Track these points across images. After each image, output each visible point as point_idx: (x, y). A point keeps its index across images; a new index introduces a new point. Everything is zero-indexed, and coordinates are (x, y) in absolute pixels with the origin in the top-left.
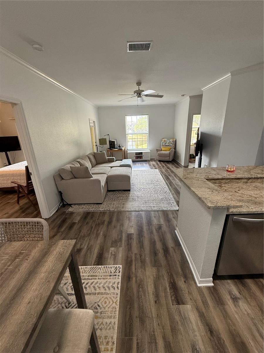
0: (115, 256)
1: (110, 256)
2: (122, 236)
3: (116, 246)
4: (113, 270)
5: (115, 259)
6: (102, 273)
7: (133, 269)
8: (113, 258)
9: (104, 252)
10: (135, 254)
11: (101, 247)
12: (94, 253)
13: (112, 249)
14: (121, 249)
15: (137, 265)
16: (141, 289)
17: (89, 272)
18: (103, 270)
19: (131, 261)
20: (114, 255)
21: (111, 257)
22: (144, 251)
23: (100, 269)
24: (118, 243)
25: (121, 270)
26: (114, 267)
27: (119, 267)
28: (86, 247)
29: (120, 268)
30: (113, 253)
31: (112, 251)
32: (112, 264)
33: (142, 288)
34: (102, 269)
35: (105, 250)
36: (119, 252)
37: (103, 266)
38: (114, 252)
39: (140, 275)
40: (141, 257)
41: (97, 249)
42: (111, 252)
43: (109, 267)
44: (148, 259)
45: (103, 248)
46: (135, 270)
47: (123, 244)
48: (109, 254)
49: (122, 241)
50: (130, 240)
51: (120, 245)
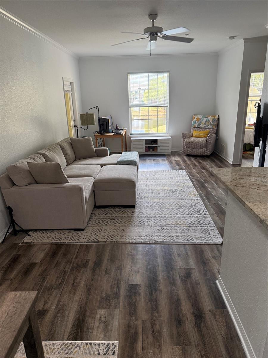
0: (106, 325)
1: (97, 324)
2: (119, 289)
3: (107, 307)
4: (102, 350)
5: (106, 329)
6: (82, 354)
7: (139, 350)
8: (102, 328)
9: (87, 317)
10: (143, 321)
11: (81, 308)
12: (68, 319)
13: (101, 313)
14: (117, 311)
15: (146, 342)
17: (59, 352)
18: (84, 349)
19: (136, 334)
20: (105, 322)
21: (98, 327)
22: (160, 316)
23: (80, 347)
24: (112, 301)
25: (116, 349)
26: (105, 344)
27: (113, 344)
28: (54, 307)
29: (115, 346)
30: (103, 319)
31: (101, 315)
32: (101, 338)
34: (82, 347)
35: (88, 313)
36: (113, 318)
37: (84, 342)
38: (105, 317)
40: (152, 327)
41: (74, 312)
42: (98, 316)
43: (95, 345)
44: (166, 332)
45: (85, 311)
46: (141, 350)
47: (121, 304)
48: (95, 321)
49: (120, 299)
50: (133, 297)
51: (116, 306)
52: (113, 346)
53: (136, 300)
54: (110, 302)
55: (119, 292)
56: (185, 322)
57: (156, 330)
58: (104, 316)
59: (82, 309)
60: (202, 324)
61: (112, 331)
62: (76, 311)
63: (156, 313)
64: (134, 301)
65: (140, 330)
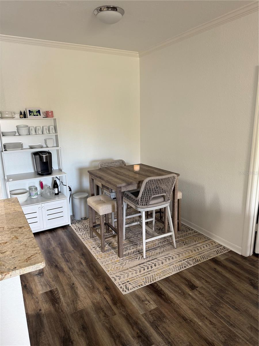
1: (148, 298)
3: (152, 312)
4: (130, 286)
5: (138, 298)
7: (107, 297)
8: (142, 297)
9: (159, 298)
10: (115, 314)
14: (141, 312)
15: (105, 303)
16: (91, 286)
19: (115, 304)
20: (143, 301)
22: (103, 325)
23: (144, 282)
24: (153, 318)
25: (121, 290)
26: (131, 289)
27: (125, 291)
29: (123, 291)
31: (151, 304)
33: (89, 287)
35: (161, 301)
36: (140, 306)
37: (144, 285)
38: (146, 304)
39: (96, 295)
40: (105, 314)
43: (136, 286)
44: (94, 315)
46: (105, 297)
47: (143, 320)
48: (151, 299)
49: (149, 324)
50: (139, 332)
51: (146, 316)
52: (124, 290)
53: (133, 329)
54: (154, 317)
55: (156, 330)
56: (79, 329)
57: (101, 313)
58: (148, 305)
59: (170, 302)
60: (63, 335)
61: (133, 298)
62: (172, 298)
63: (108, 326)
64: (135, 328)
65: (113, 307)
